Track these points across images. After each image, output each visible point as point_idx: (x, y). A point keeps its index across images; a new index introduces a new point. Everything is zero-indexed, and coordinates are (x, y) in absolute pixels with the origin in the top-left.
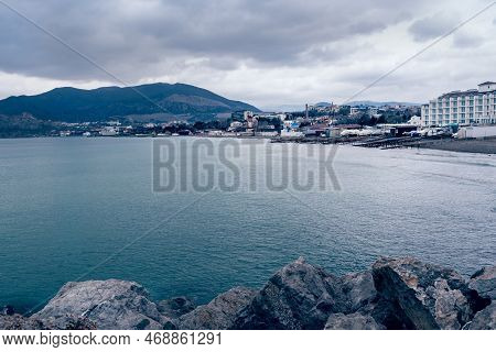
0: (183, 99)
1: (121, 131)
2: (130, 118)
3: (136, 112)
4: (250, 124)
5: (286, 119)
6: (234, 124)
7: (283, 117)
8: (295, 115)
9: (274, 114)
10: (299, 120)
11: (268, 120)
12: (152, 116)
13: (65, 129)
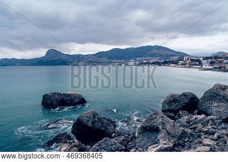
0: (157, 51)
1: (135, 63)
2: (138, 59)
3: (139, 56)
4: (188, 62)
5: (203, 60)
6: (181, 62)
7: (201, 59)
8: (207, 58)
9: (197, 57)
10: (209, 60)
11: (194, 60)
12: (146, 58)
13: (116, 62)
